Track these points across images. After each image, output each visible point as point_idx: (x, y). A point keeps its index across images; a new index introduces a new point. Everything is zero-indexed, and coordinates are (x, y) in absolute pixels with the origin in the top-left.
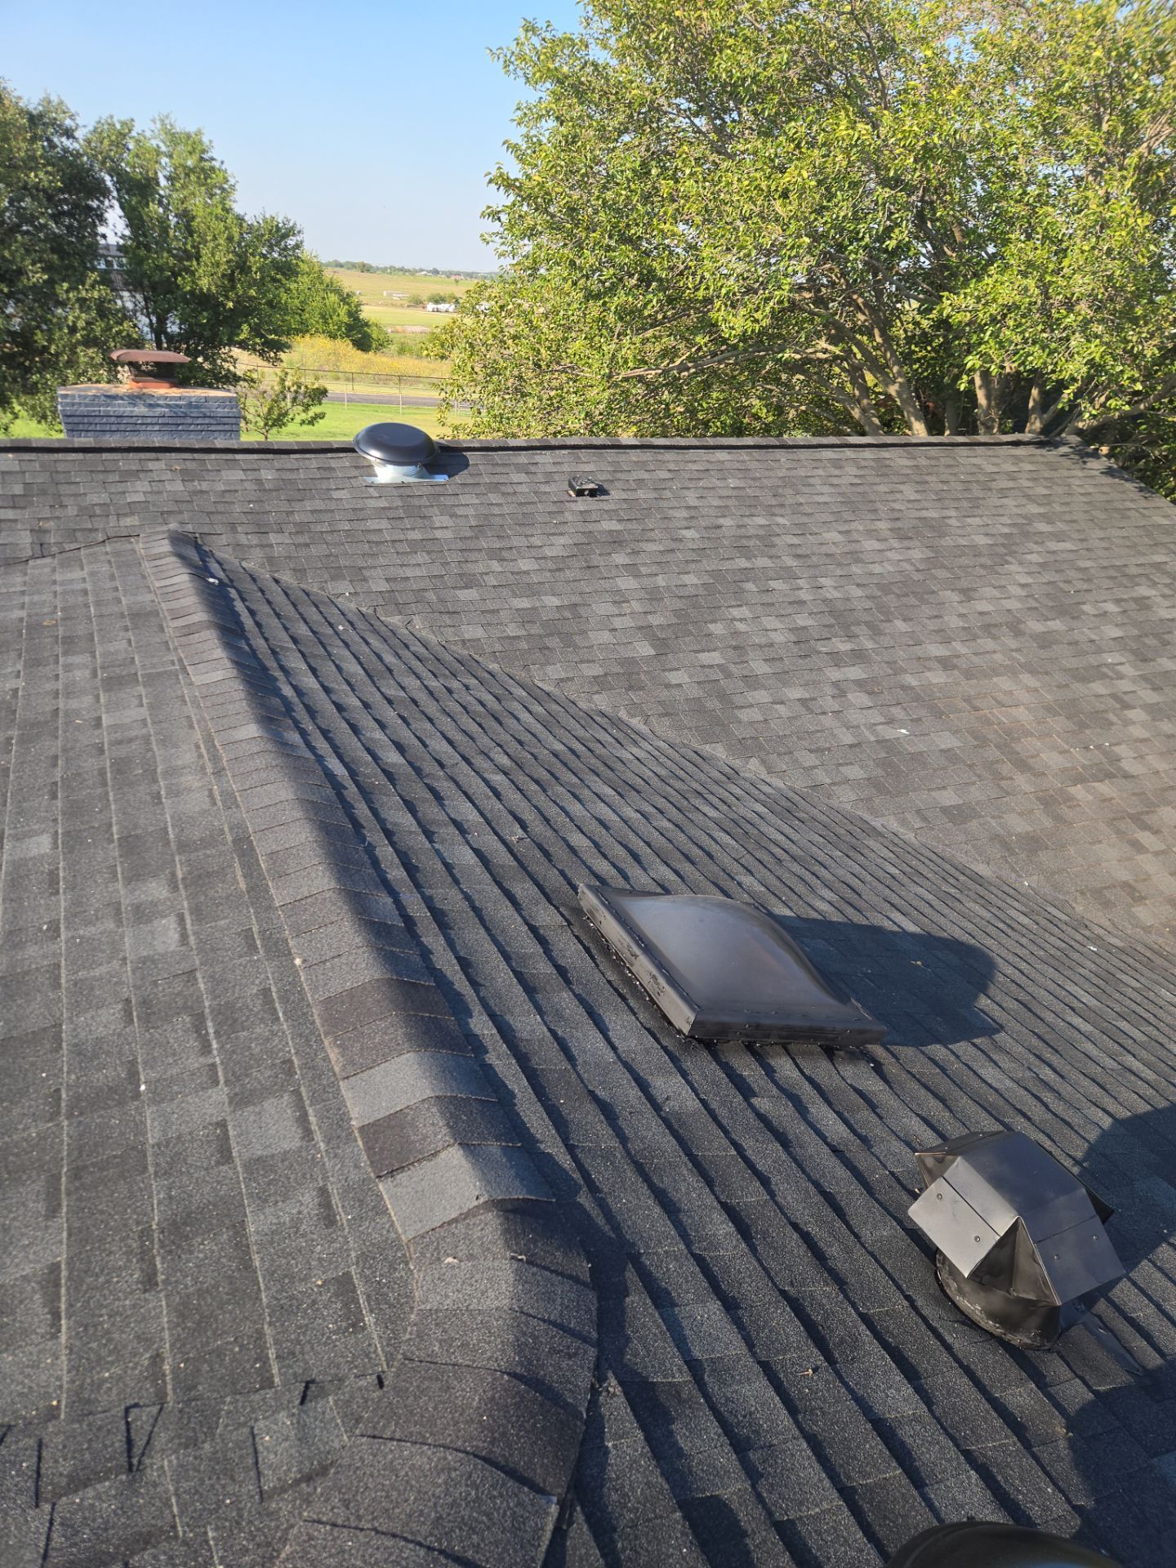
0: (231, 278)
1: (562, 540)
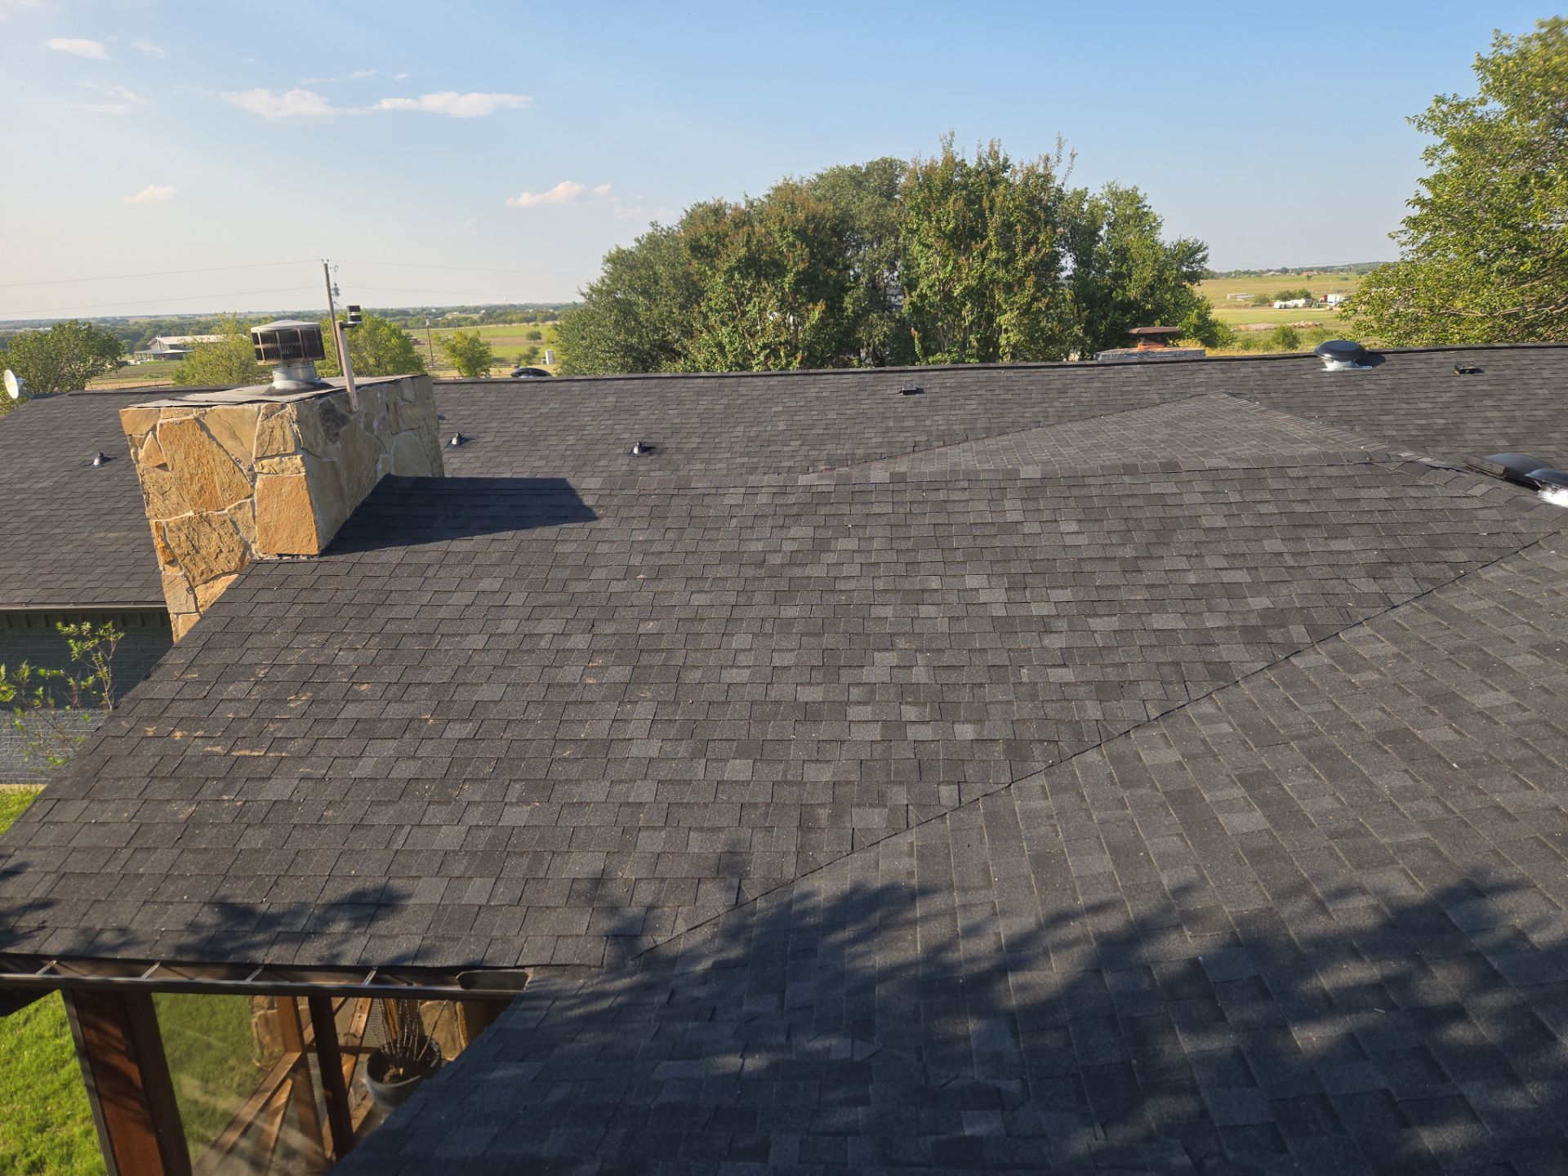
0: (1151, 287)
1: (1449, 394)
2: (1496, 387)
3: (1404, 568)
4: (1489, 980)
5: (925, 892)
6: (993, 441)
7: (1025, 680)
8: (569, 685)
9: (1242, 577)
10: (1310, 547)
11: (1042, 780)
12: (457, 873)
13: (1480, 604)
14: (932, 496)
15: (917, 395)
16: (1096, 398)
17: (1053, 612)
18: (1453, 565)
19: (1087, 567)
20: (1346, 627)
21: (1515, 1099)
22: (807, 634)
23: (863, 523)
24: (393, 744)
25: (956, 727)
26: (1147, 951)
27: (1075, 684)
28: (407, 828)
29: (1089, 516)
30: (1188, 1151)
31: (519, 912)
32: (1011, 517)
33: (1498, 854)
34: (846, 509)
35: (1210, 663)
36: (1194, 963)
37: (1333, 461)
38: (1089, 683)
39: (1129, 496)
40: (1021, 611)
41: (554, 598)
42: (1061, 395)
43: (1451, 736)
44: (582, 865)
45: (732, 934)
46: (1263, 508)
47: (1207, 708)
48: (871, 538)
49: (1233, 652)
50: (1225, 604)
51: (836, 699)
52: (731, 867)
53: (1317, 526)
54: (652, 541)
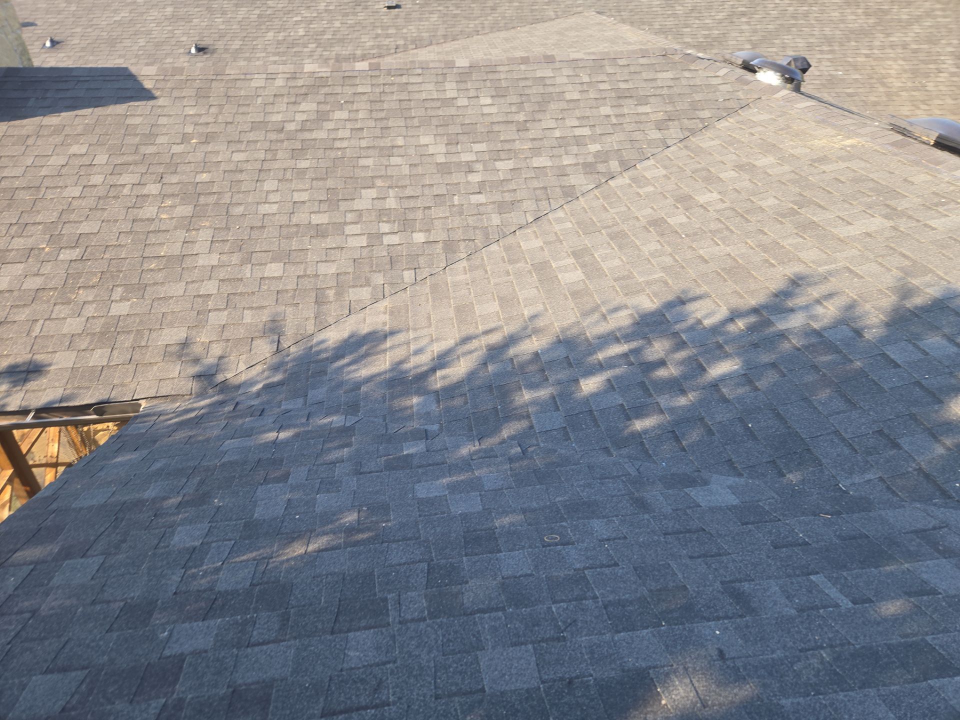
2: (749, 9)
3: (676, 123)
4: (681, 345)
5: (392, 333)
6: (448, 45)
7: (456, 203)
8: (148, 220)
9: (586, 131)
10: (626, 111)
11: (464, 263)
12: (83, 347)
13: (713, 143)
14: (398, 80)
15: (397, 10)
16: (515, 14)
17: (474, 159)
18: (702, 120)
19: (496, 128)
20: (641, 160)
21: (682, 401)
22: (316, 179)
23: (352, 100)
24: (21, 266)
25: (414, 235)
26: (512, 352)
27: (485, 204)
28: (41, 322)
29: (499, 93)
30: (520, 446)
31: (131, 368)
32: (450, 94)
33: (696, 282)
34: (338, 90)
35: (564, 187)
36: (536, 354)
37: (644, 54)
38: (494, 203)
39: (523, 79)
40: (454, 159)
41: (130, 158)
42: (493, 12)
43: (684, 220)
44: (173, 335)
45: (275, 368)
46: (602, 86)
47: (560, 214)
48: (357, 111)
49: (577, 180)
50: (575, 149)
51: (337, 221)
52: (274, 329)
53: (631, 97)
54: (200, 115)
